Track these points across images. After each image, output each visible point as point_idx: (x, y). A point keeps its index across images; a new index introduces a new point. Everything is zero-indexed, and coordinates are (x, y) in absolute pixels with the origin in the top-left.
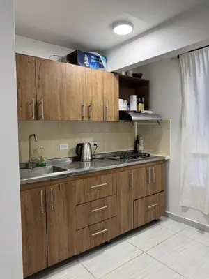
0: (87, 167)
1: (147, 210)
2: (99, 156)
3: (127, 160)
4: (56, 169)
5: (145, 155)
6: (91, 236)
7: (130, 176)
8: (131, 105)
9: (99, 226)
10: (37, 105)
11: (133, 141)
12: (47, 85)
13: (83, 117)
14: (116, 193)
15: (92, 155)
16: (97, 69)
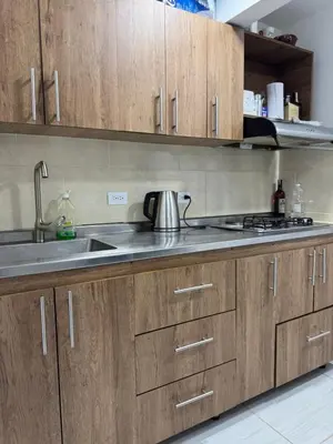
0: (168, 244)
1: (305, 347)
2: (196, 223)
3: (261, 230)
4: (97, 245)
5: (300, 221)
6: (172, 407)
7: (269, 266)
8: (272, 106)
9: (193, 383)
10: (44, 86)
11: (271, 193)
12: (68, 38)
13: (157, 126)
14: (236, 306)
15: (179, 220)
16: (193, 11)
